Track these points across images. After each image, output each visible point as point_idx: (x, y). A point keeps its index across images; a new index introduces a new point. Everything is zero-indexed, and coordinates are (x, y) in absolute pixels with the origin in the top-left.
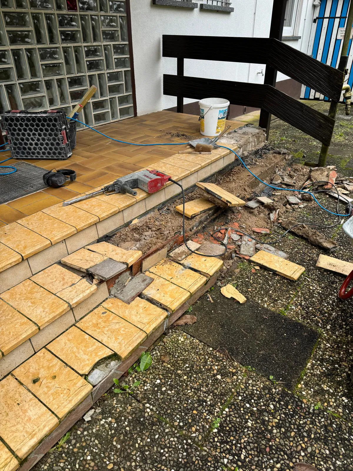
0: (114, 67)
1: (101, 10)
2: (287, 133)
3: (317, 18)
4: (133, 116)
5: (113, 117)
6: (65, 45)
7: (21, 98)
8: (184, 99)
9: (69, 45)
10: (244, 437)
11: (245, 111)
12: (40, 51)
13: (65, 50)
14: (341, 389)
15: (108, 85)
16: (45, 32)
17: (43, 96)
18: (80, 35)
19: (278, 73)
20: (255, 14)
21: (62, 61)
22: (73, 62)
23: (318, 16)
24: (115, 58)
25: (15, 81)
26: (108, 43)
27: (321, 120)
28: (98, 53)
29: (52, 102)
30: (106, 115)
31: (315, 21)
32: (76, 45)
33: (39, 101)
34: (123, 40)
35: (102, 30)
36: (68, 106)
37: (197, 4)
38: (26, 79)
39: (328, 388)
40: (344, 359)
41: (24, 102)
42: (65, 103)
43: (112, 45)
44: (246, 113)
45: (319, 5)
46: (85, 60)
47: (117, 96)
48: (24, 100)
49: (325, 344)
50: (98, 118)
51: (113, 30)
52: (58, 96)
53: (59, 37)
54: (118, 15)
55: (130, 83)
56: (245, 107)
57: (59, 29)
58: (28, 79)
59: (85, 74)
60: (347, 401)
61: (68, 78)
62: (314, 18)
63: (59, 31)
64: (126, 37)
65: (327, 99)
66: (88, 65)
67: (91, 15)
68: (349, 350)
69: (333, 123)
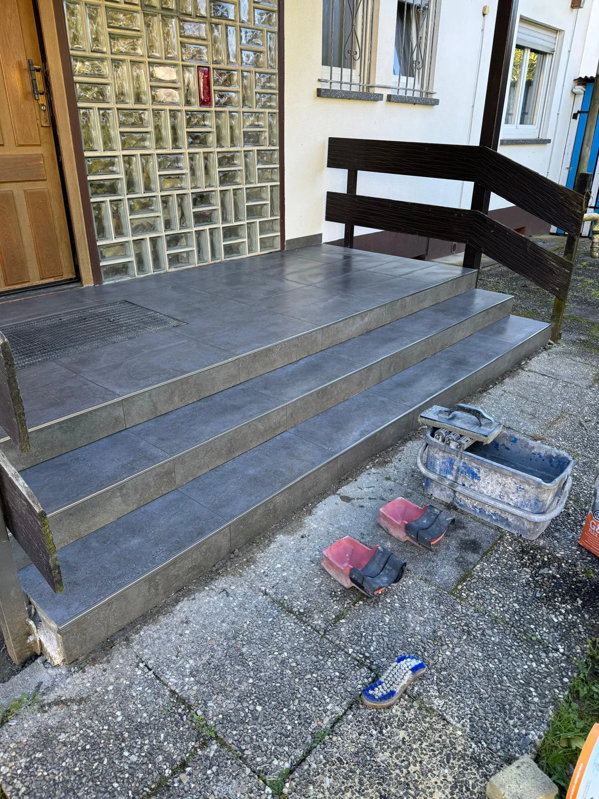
0: (257, 182)
1: (244, 105)
2: (516, 285)
3: (579, 112)
4: (279, 249)
5: (250, 251)
6: (192, 150)
7: (129, 217)
8: (356, 227)
9: (197, 150)
10: (377, 630)
11: (454, 250)
12: (159, 158)
13: (192, 157)
14: (515, 595)
15: (246, 204)
16: (167, 133)
17: (158, 216)
18: (212, 138)
19: (493, 195)
20: (473, 107)
21: (187, 171)
22: (201, 173)
23: (580, 110)
24: (258, 169)
25: (124, 196)
26: (250, 148)
27: (554, 263)
28: (236, 162)
29: (168, 224)
30: (241, 247)
31: (575, 116)
32: (206, 150)
33: (152, 223)
34: (271, 144)
35: (243, 132)
36: (189, 231)
37: (382, 95)
38: (137, 193)
39: (496, 592)
40: (528, 564)
41: (132, 224)
42: (186, 227)
43: (256, 151)
44: (456, 253)
45: (583, 92)
46: (218, 170)
47: (258, 221)
48: (132, 221)
49: (506, 547)
50: (229, 250)
51: (259, 132)
52: (177, 217)
53: (185, 140)
54: (267, 110)
55: (277, 202)
56: (454, 243)
57: (186, 130)
58: (141, 193)
59: (216, 189)
60: (518, 607)
61: (192, 193)
62: (574, 112)
63: (187, 132)
64: (276, 140)
65: (562, 232)
66: (220, 178)
67: (230, 112)
68: (537, 555)
69: (570, 267)
